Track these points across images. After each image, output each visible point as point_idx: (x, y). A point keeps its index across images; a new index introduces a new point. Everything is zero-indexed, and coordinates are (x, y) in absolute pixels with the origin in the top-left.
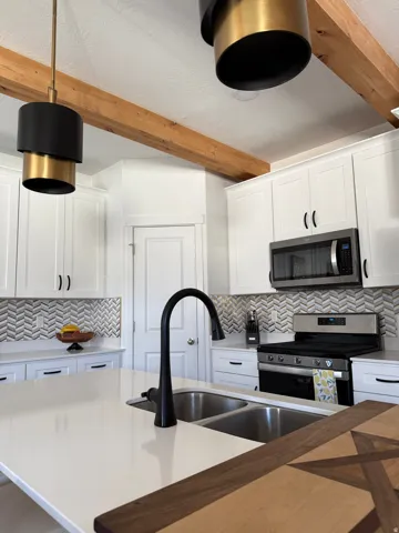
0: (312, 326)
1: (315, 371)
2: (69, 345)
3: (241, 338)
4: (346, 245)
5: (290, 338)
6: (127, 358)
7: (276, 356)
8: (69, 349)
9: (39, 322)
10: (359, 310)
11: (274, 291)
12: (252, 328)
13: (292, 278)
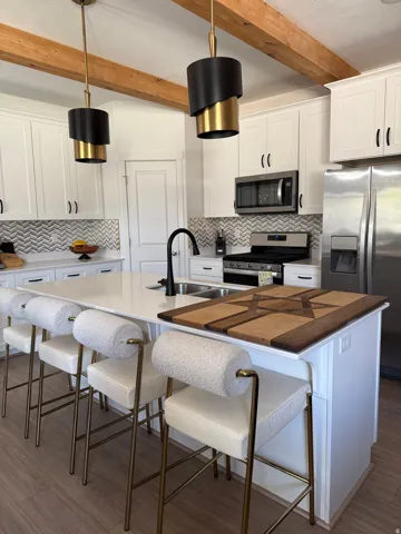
0: (263, 242)
1: (260, 272)
2: (79, 256)
3: (212, 250)
4: (289, 182)
5: (247, 250)
6: (126, 265)
7: (235, 263)
8: (80, 258)
9: (54, 238)
10: (296, 230)
11: (237, 215)
12: (221, 243)
13: (258, 206)
